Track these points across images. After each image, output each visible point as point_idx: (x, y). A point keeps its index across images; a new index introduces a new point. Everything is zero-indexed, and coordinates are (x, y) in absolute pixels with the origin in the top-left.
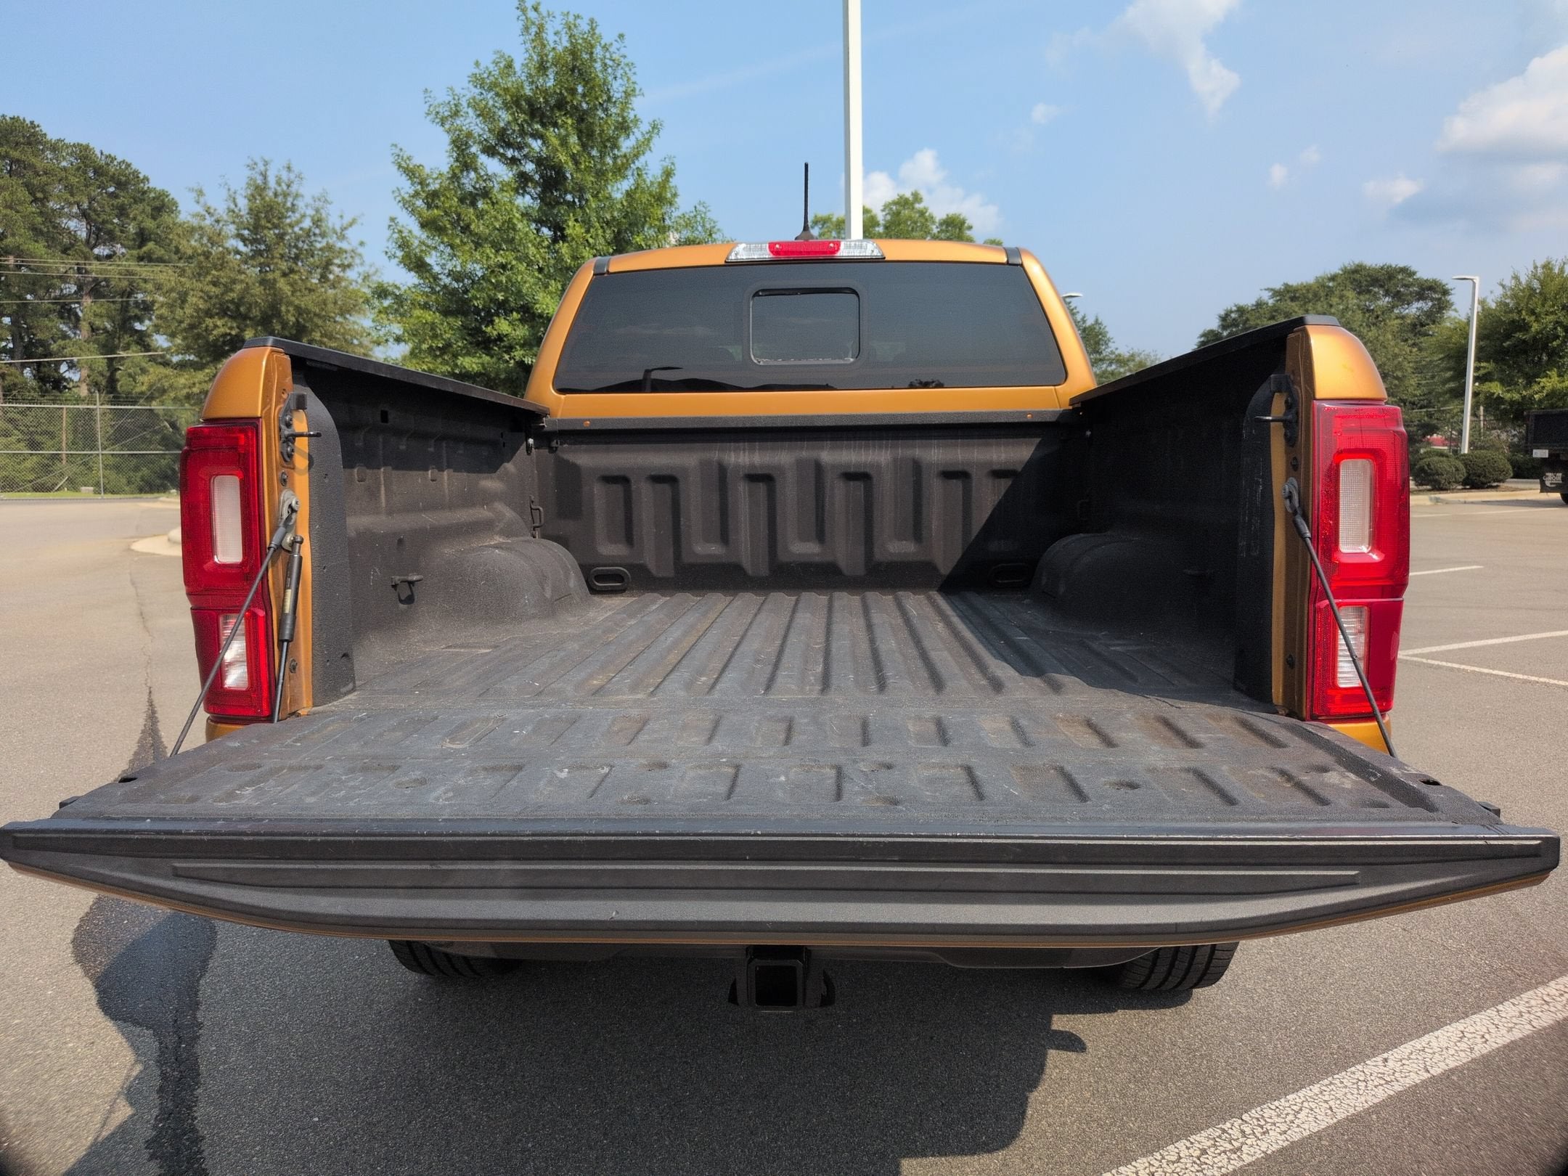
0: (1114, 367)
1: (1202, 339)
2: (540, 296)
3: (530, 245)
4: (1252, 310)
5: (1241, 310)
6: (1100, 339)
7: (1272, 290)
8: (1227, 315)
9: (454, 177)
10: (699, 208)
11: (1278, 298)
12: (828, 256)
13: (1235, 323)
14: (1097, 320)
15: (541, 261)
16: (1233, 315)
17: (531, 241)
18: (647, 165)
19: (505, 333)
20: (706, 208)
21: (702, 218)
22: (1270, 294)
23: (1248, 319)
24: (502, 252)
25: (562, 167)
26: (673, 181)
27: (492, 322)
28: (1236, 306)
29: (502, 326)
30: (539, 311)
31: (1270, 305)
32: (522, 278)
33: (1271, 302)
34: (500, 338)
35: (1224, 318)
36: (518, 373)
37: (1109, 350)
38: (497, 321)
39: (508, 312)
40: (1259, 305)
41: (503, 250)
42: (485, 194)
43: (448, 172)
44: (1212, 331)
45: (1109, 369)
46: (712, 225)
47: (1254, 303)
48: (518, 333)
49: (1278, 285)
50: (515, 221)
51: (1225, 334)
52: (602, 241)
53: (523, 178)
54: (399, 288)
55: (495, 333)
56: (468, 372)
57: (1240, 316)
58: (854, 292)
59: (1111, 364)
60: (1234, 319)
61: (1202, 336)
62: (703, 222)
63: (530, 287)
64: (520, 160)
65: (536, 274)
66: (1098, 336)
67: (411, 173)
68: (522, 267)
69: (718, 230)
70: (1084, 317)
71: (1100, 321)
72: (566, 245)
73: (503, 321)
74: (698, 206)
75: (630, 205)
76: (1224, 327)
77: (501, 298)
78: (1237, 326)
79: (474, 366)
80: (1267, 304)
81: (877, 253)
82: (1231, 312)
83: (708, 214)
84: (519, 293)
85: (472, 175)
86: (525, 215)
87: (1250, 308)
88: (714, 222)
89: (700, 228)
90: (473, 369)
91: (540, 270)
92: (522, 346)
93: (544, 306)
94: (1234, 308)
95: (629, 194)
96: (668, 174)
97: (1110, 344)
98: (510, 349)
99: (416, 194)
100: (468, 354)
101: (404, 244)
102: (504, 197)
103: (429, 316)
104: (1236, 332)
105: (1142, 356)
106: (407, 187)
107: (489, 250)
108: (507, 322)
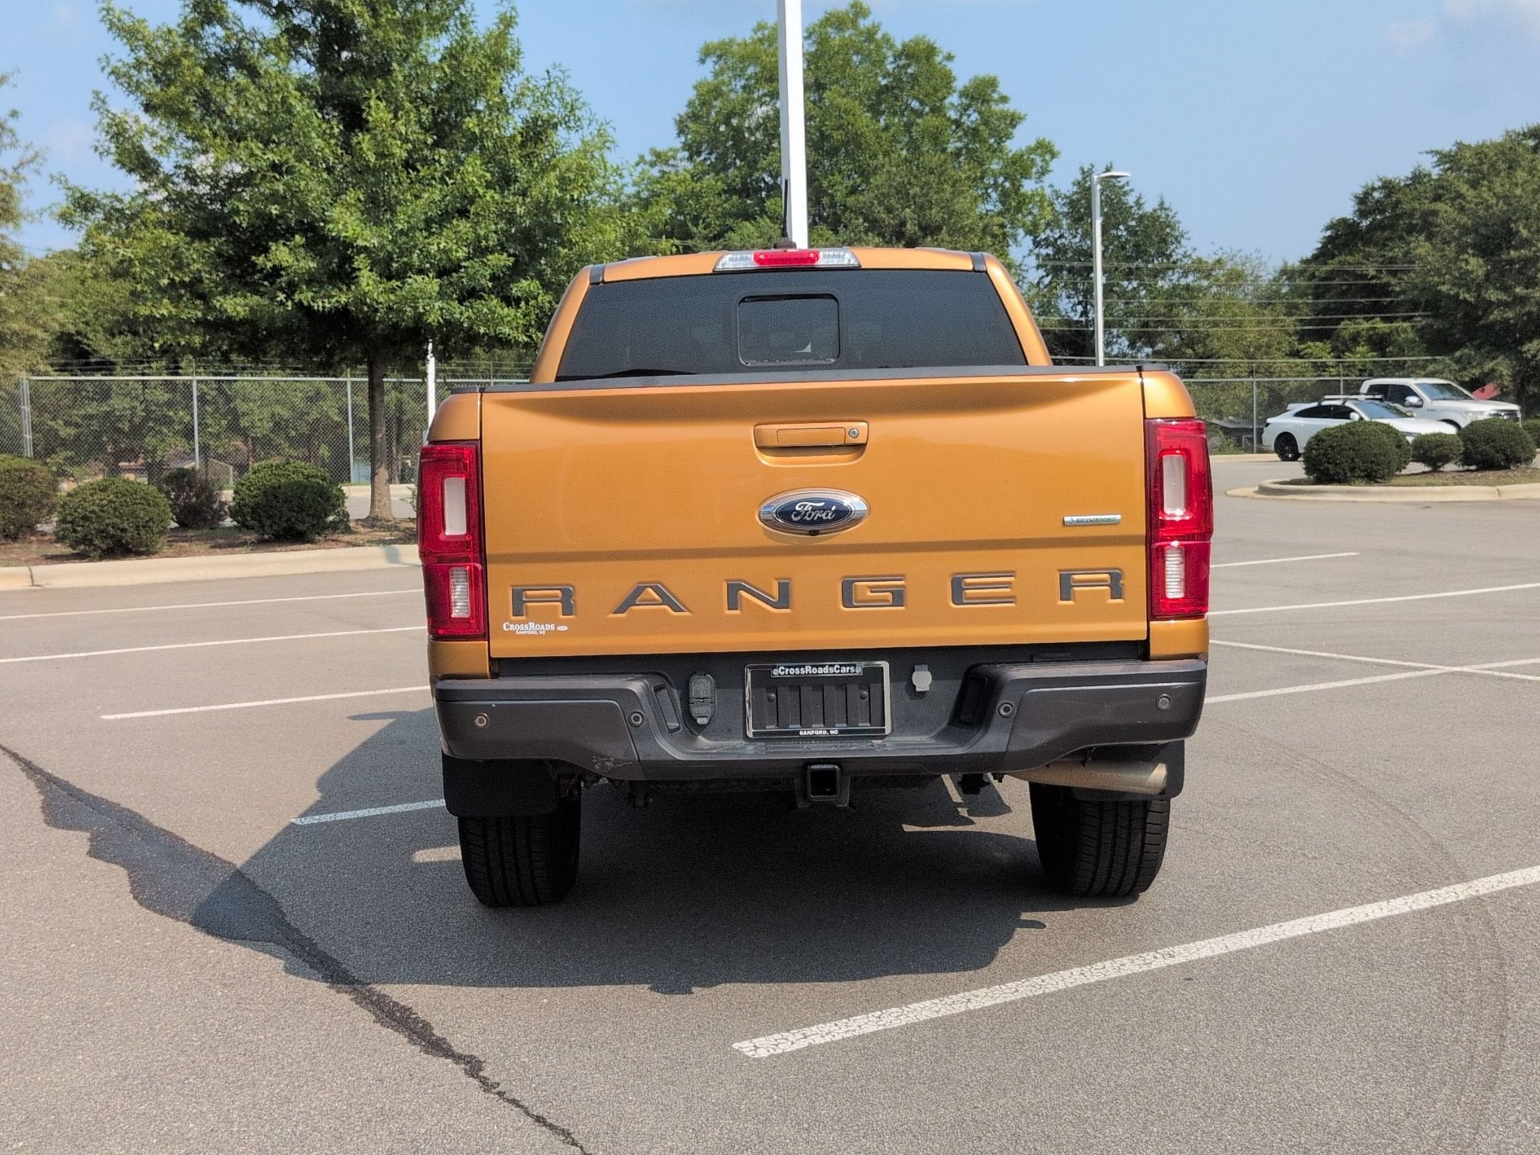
0: (1190, 279)
1: (1329, 233)
2: (335, 213)
3: (313, 135)
4: (1407, 186)
5: (1388, 187)
6: (1168, 234)
7: (1437, 153)
8: (1367, 194)
9: (191, 33)
10: (553, 73)
11: (1447, 166)
12: (809, 265)
13: (1380, 207)
14: (1162, 204)
15: (331, 159)
16: (1376, 195)
17: (314, 128)
18: (473, 10)
19: (285, 264)
20: (563, 72)
21: (558, 87)
22: (1435, 159)
23: (1398, 202)
24: (272, 146)
25: (353, 21)
26: (515, 33)
27: (266, 250)
28: (1380, 180)
29: (281, 254)
30: (334, 234)
31: (1434, 177)
32: (307, 184)
33: (1435, 173)
34: (276, 271)
35: (1363, 200)
36: (300, 320)
37: (1181, 251)
38: (273, 248)
39: (287, 234)
40: (1418, 178)
41: (274, 142)
42: (241, 60)
43: (179, 25)
44: (1344, 221)
45: (1183, 282)
46: (574, 97)
47: (1410, 176)
48: (302, 264)
49: (1447, 146)
50: (292, 101)
51: (1365, 223)
52: (416, 128)
53: (296, 34)
54: (121, 201)
55: (269, 265)
56: (229, 318)
57: (1388, 196)
58: (832, 297)
59: (1185, 274)
60: (1377, 201)
61: (1327, 228)
62: (561, 92)
63: (319, 198)
64: (290, 10)
65: (325, 175)
66: (1163, 229)
67: (131, 34)
68: (304, 168)
69: (584, 104)
70: (1139, 198)
71: (1166, 205)
72: (368, 137)
73: (282, 248)
74: (551, 71)
75: (455, 70)
76: (1363, 214)
77: (274, 212)
78: (1382, 212)
79: (239, 309)
80: (1430, 175)
81: (853, 262)
82: (1373, 189)
83: (569, 83)
84: (303, 209)
85: (219, 31)
86: (302, 87)
87: (1402, 184)
88: (577, 93)
89: (556, 102)
90: (238, 313)
91: (329, 170)
92: (309, 283)
93: (340, 226)
94: (1378, 184)
95: (452, 55)
96: (507, 22)
97: (1183, 242)
98: (291, 288)
99: (139, 65)
100: (225, 292)
101: (118, 132)
102: (268, 63)
103: (169, 239)
104: (1382, 221)
105: (1237, 260)
106: (122, 53)
107: (256, 146)
108: (286, 249)
